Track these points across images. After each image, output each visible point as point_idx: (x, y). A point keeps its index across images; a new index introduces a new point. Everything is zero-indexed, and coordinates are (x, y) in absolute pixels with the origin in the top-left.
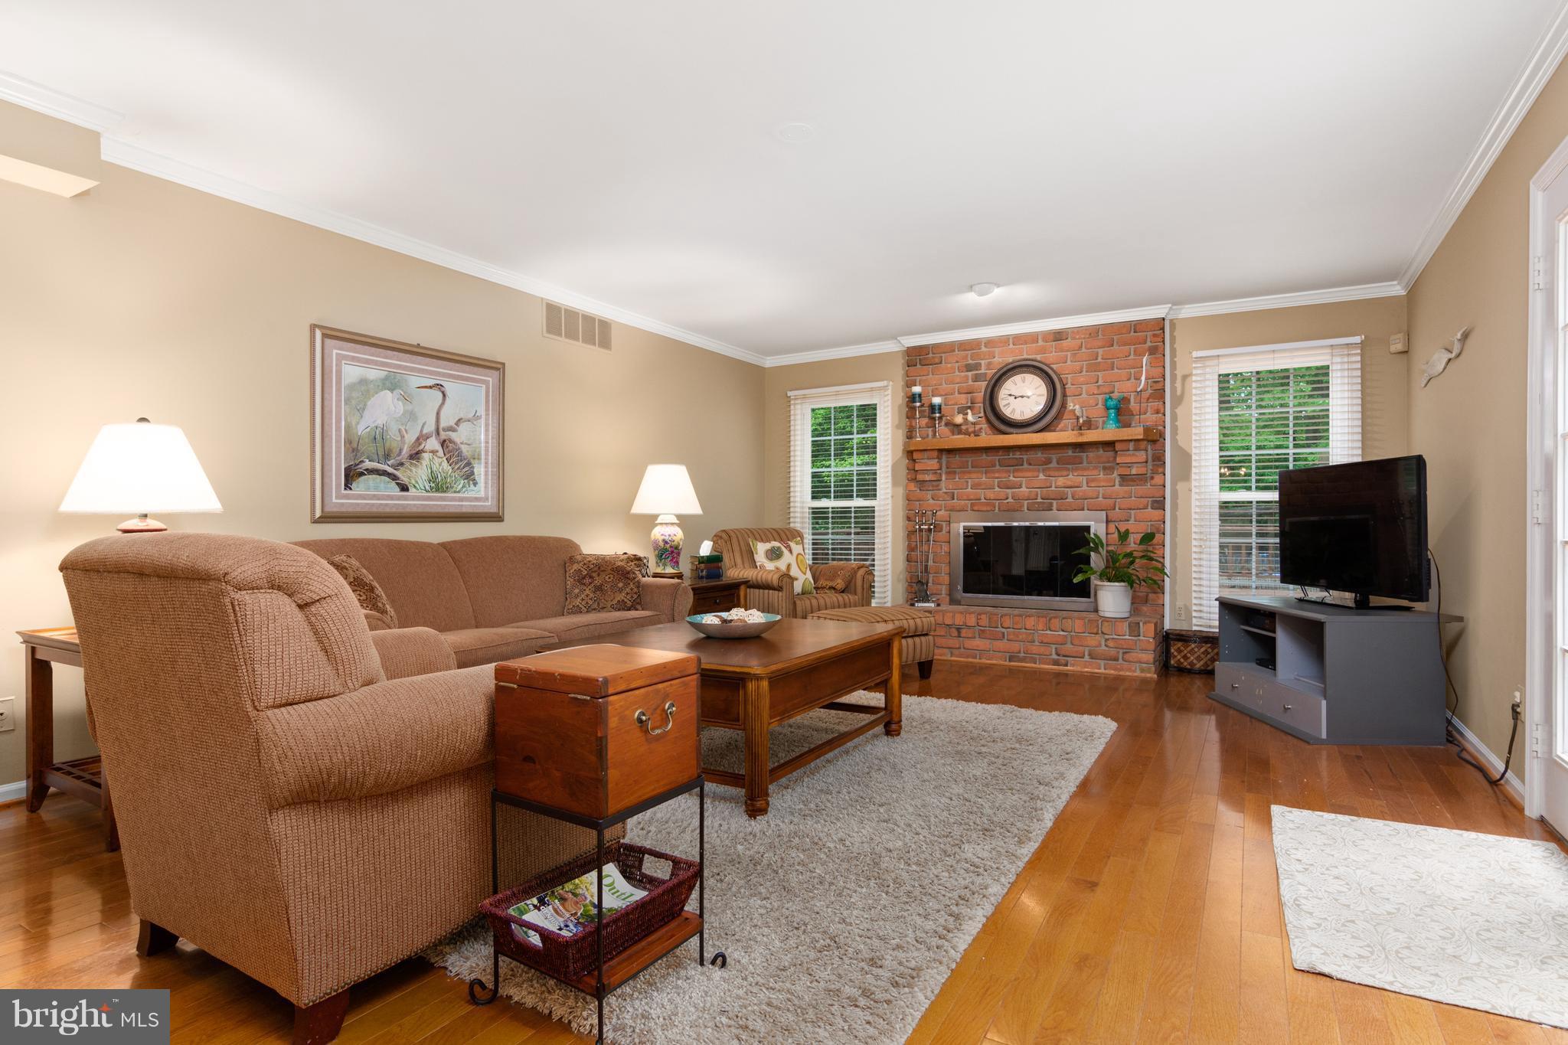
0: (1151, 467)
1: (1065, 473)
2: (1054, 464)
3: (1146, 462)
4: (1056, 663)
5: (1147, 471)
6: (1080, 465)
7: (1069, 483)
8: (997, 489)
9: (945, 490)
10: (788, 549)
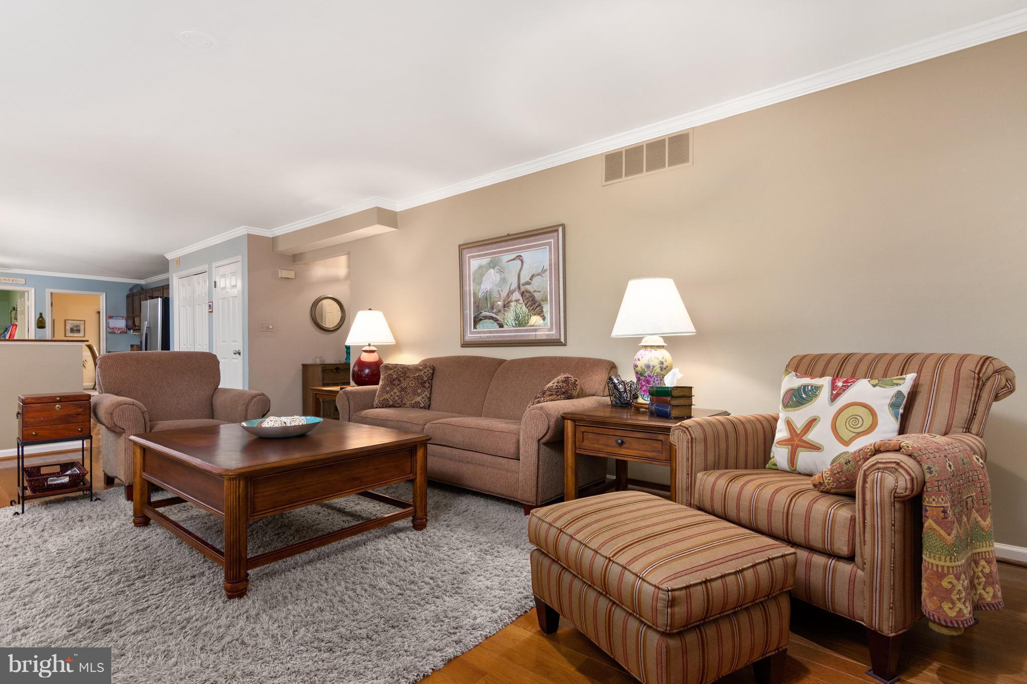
10: (834, 392)
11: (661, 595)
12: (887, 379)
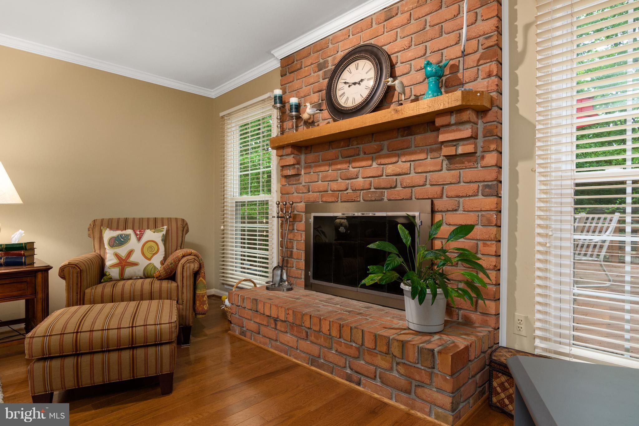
0: (482, 144)
1: (394, 160)
2: (385, 151)
3: (476, 138)
4: (349, 378)
5: (476, 147)
6: (409, 150)
7: (398, 170)
8: (340, 180)
9: (304, 184)
10: (138, 237)
11: (173, 325)
12: (158, 229)
